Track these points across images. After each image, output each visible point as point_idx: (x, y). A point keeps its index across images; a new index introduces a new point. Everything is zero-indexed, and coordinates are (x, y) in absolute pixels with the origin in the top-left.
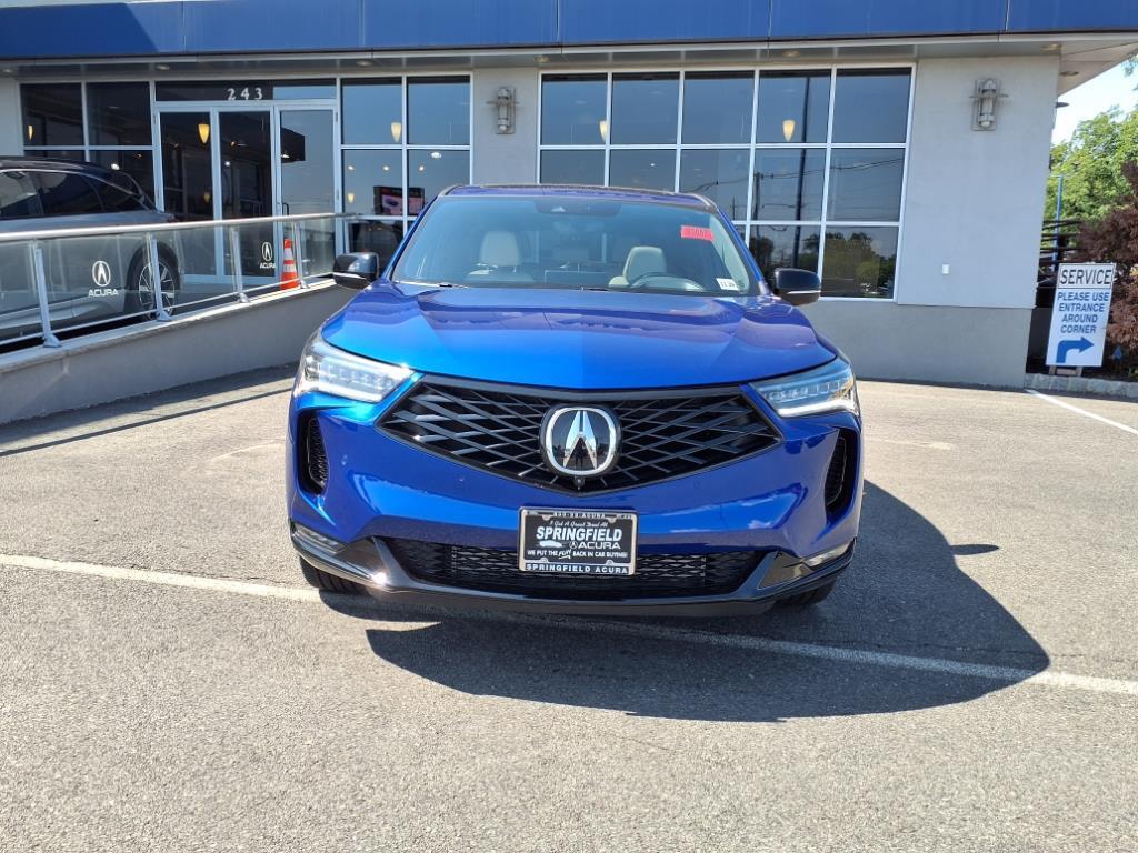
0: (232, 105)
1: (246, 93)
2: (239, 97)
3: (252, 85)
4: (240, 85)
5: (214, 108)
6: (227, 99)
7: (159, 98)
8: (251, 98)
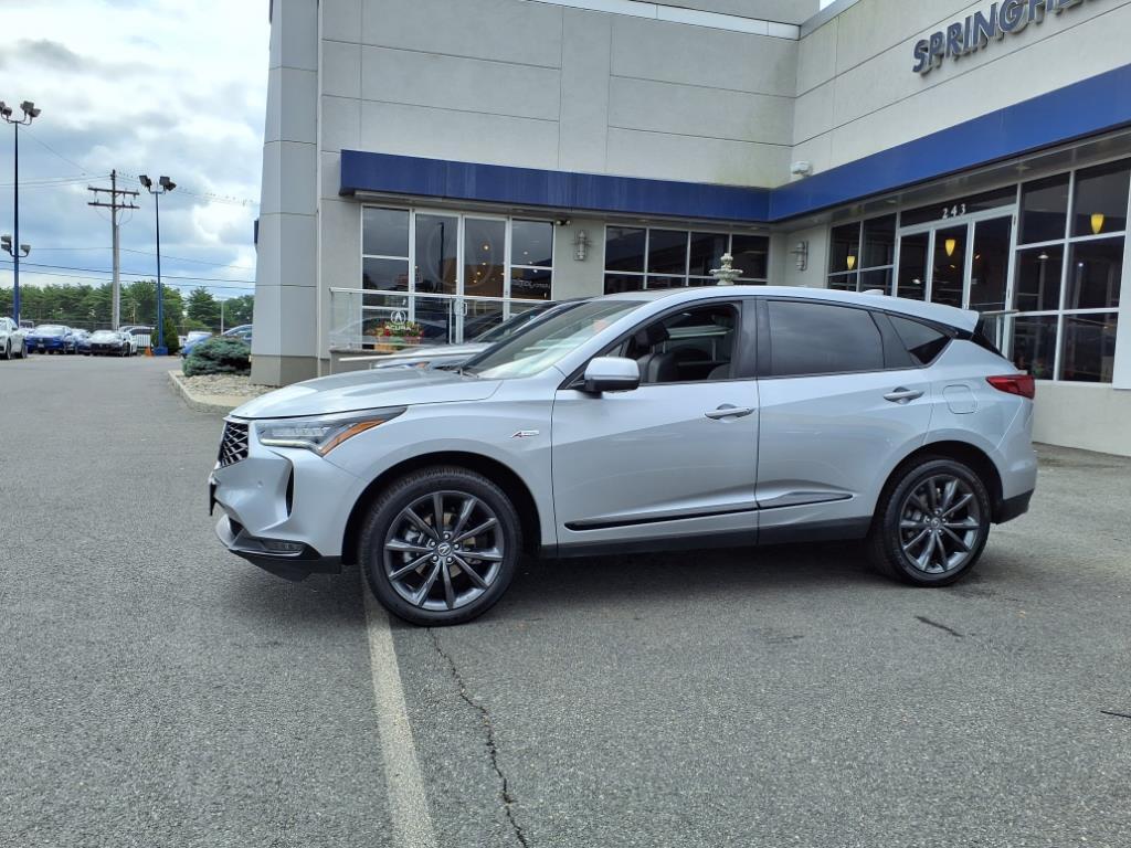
0: (946, 223)
1: (954, 211)
2: (950, 215)
3: (958, 202)
4: (950, 205)
5: (931, 228)
6: (941, 218)
7: (902, 226)
8: (957, 214)
